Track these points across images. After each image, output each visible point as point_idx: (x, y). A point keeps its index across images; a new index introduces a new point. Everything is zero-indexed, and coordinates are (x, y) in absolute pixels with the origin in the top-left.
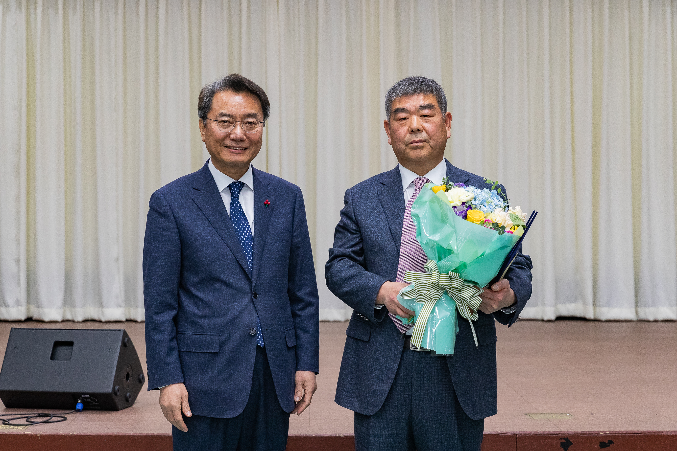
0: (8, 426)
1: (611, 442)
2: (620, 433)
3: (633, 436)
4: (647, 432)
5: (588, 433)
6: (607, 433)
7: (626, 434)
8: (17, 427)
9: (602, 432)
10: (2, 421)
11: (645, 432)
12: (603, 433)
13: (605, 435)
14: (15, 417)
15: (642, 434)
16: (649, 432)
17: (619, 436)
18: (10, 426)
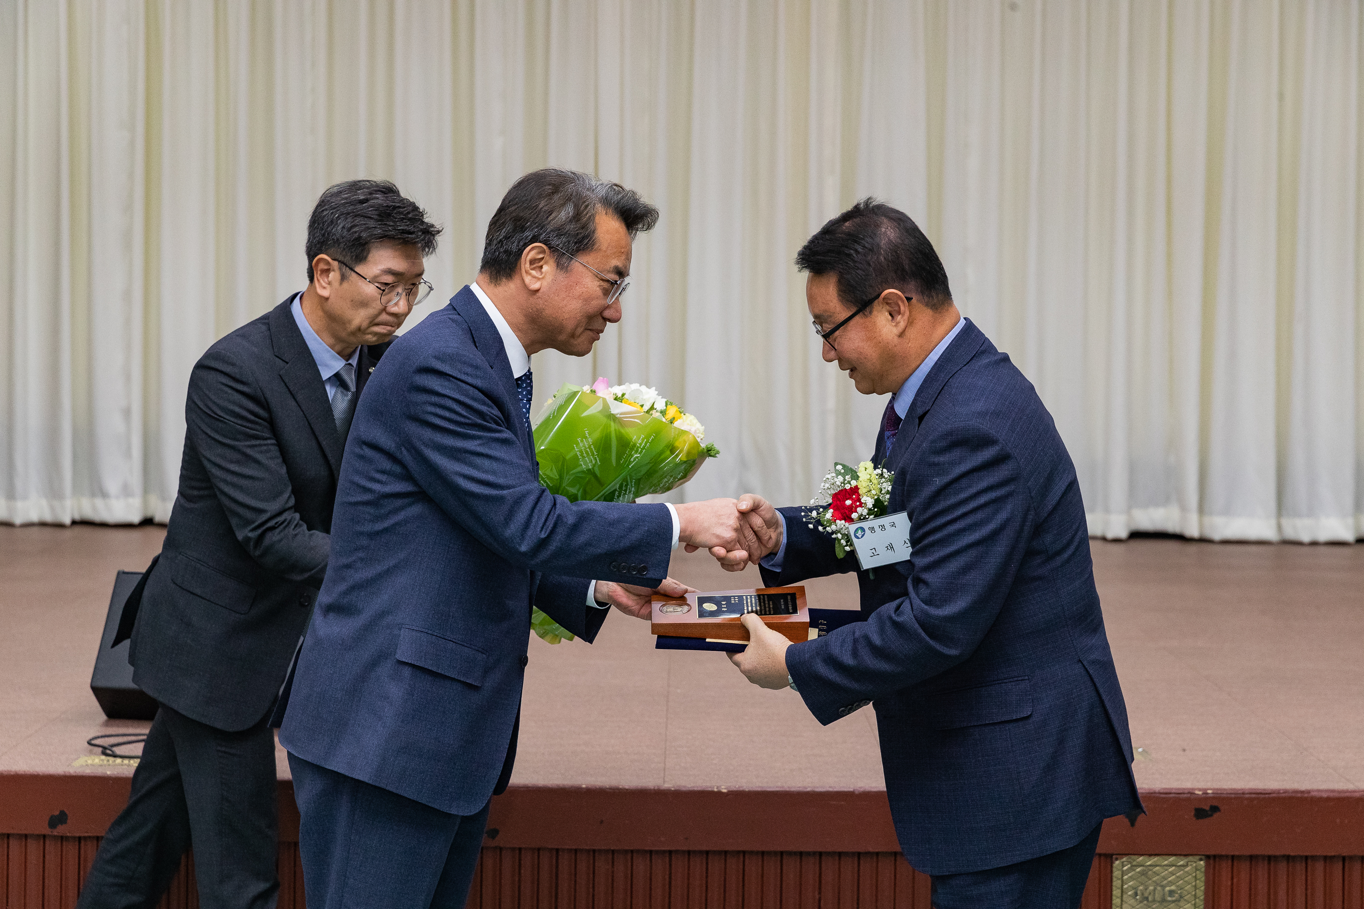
0: (111, 759)
1: (1215, 809)
2: (1232, 792)
3: (1255, 799)
4: (1281, 792)
5: (1173, 791)
6: (1209, 792)
7: (1243, 793)
8: (129, 761)
9: (1200, 790)
10: (100, 749)
11: (1278, 792)
12: (1200, 793)
13: (1205, 797)
14: (125, 739)
15: (1272, 795)
16: (1286, 791)
17: (1231, 798)
18: (115, 759)
